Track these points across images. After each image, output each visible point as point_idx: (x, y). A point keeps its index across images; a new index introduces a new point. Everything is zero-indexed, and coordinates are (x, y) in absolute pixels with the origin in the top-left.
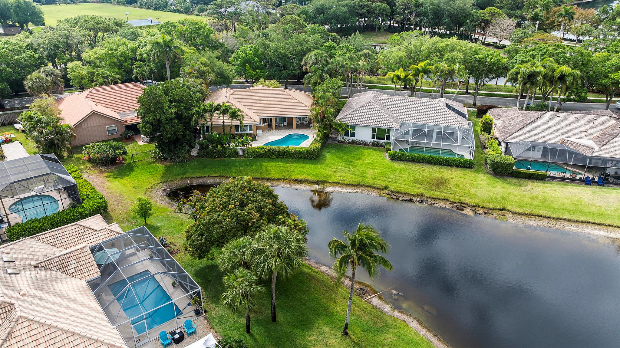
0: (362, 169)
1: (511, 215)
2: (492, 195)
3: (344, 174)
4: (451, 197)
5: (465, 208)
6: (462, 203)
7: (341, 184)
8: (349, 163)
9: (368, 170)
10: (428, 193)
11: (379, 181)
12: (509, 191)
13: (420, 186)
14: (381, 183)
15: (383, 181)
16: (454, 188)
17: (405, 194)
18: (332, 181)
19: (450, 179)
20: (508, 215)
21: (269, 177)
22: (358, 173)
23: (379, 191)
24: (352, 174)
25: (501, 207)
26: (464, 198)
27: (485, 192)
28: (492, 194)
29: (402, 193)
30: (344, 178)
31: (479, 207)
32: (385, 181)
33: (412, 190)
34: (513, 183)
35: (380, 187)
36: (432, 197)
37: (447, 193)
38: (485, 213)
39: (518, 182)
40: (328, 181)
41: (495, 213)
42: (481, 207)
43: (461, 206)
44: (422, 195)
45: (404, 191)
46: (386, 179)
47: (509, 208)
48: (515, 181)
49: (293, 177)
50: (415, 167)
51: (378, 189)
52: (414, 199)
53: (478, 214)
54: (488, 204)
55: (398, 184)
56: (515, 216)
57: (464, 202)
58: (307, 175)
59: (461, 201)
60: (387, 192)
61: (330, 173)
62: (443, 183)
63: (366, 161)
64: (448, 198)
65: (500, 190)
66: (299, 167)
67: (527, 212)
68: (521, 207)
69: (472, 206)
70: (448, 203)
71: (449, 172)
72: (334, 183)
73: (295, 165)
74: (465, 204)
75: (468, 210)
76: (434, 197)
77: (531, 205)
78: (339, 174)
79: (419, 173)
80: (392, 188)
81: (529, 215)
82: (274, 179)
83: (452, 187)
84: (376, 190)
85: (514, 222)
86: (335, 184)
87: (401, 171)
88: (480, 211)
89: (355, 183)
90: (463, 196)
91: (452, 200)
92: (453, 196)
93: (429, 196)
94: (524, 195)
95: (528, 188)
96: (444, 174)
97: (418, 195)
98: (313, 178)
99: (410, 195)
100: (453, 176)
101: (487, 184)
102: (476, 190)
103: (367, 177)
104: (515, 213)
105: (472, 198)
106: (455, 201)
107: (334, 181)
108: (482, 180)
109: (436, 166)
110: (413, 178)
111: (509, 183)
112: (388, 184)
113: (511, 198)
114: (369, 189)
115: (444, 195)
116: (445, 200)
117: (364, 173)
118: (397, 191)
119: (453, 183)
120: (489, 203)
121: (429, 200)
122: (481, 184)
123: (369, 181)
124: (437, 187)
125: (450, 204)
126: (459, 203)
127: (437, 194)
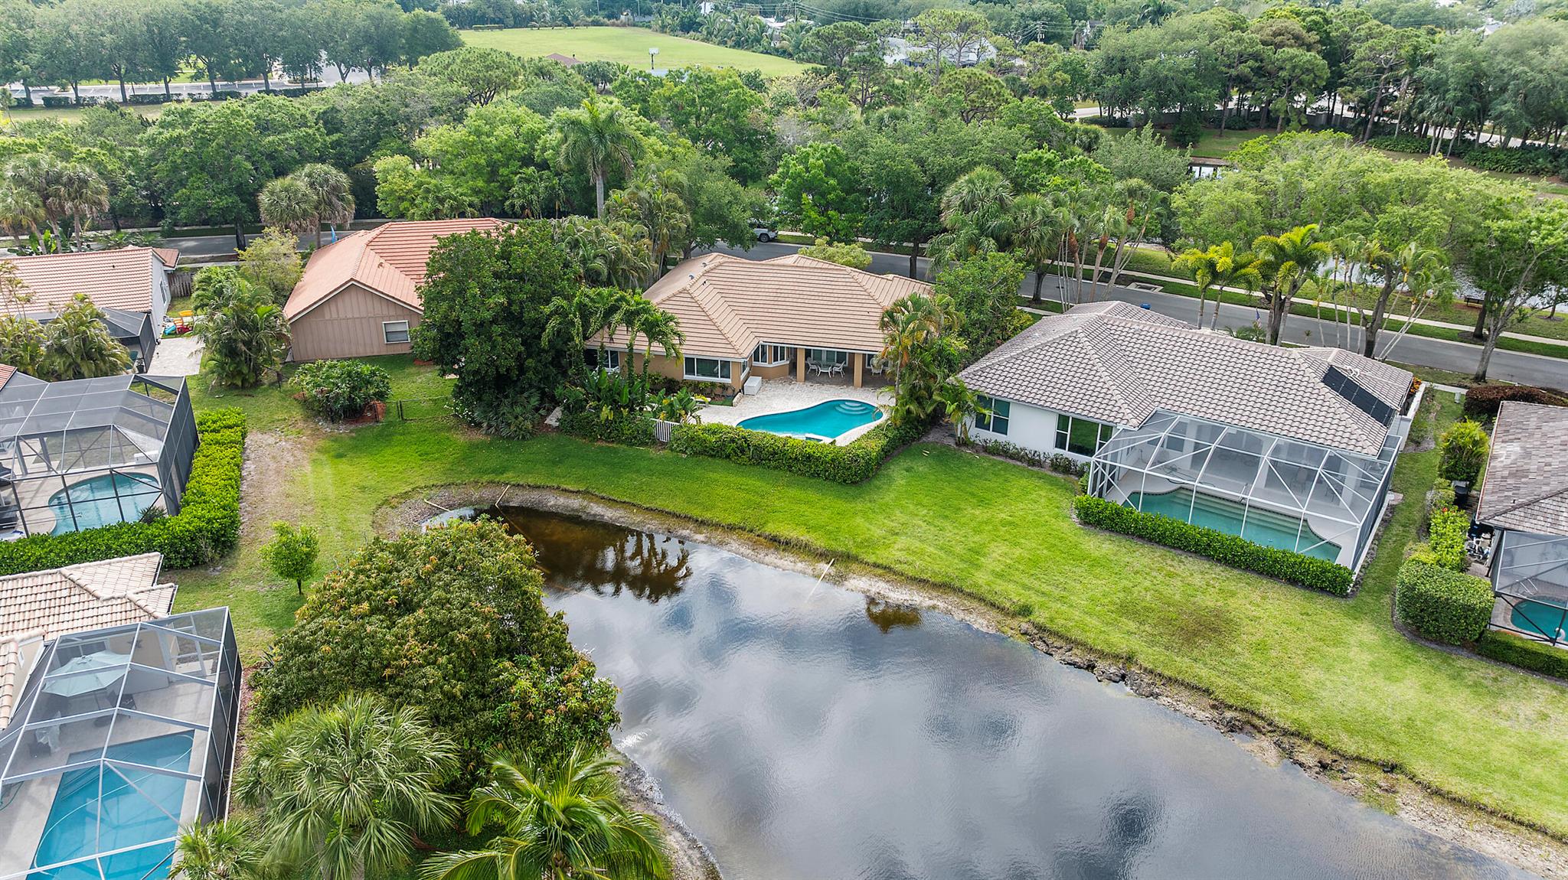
0: (977, 538)
1: (1419, 796)
2: (1372, 704)
3: (918, 544)
4: (1221, 683)
5: (1260, 732)
6: (1253, 713)
7: (895, 573)
8: (947, 513)
9: (992, 545)
10: (1149, 655)
11: (1011, 586)
12: (1446, 703)
13: (1132, 626)
14: (1013, 594)
15: (1025, 587)
16: (1246, 657)
17: (1077, 643)
18: (872, 559)
19: (1246, 621)
20: (1407, 793)
21: (708, 515)
22: (959, 549)
23: (1000, 617)
24: (942, 549)
25: (1391, 758)
26: (1265, 698)
27: (1352, 689)
28: (1375, 703)
29: (1068, 640)
30: (910, 558)
31: (1308, 739)
32: (1029, 589)
33: (1102, 637)
34: (1471, 677)
35: (1008, 605)
36: (1159, 670)
37: (1214, 668)
38: (1324, 766)
39: (1495, 680)
40: (863, 556)
41: (1358, 776)
42: (1316, 743)
43: (1248, 722)
44: (1130, 659)
45: (1075, 634)
46: (1036, 584)
47: (1420, 767)
48: (1483, 671)
49: (771, 529)
50: (1145, 561)
51: (1001, 609)
52: (1101, 665)
53: (1296, 762)
54: (1344, 737)
55: (1065, 608)
56: (1432, 805)
57: (1263, 710)
58: (810, 529)
59: (1253, 708)
60: (1024, 626)
61: (877, 532)
62: (1214, 630)
63: (1003, 515)
64: (1212, 688)
65: (1411, 694)
66: (799, 501)
67: (1484, 800)
68: (1469, 775)
69: (1286, 733)
70: (1207, 701)
71: (1256, 596)
72: (876, 565)
73: (793, 492)
74: (1262, 718)
75: (1265, 744)
76: (1167, 673)
77: (1514, 775)
78: (902, 542)
79: (1147, 584)
80: (1040, 617)
81: (1492, 813)
82: (717, 526)
83: (1238, 650)
84: (993, 613)
85: (1418, 825)
86: (880, 571)
87: (1095, 563)
88: (1308, 755)
89: (938, 580)
90: (1265, 690)
91: (1222, 696)
92: (1232, 682)
93: (1150, 666)
94: (1501, 733)
95: (1527, 709)
96: (1231, 601)
97: (1117, 657)
98: (820, 542)
99: (1091, 650)
100: (1259, 613)
101: (1372, 664)
102: (1323, 677)
103: (978, 567)
104: (1437, 792)
105: (1294, 702)
106: (1231, 701)
107: (880, 562)
108: (1361, 644)
109: (1219, 569)
110: (1122, 595)
111: (1456, 677)
112: (1033, 599)
113: (1445, 732)
114: (975, 604)
115: (1203, 673)
116: (1199, 689)
117: (978, 553)
118: (1055, 628)
119: (1250, 634)
120: (1352, 733)
121: (1147, 679)
122: (1347, 660)
123: (981, 579)
124: (1188, 640)
125: (1214, 707)
126: (1243, 710)
127: (1182, 664)
